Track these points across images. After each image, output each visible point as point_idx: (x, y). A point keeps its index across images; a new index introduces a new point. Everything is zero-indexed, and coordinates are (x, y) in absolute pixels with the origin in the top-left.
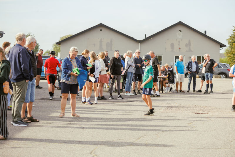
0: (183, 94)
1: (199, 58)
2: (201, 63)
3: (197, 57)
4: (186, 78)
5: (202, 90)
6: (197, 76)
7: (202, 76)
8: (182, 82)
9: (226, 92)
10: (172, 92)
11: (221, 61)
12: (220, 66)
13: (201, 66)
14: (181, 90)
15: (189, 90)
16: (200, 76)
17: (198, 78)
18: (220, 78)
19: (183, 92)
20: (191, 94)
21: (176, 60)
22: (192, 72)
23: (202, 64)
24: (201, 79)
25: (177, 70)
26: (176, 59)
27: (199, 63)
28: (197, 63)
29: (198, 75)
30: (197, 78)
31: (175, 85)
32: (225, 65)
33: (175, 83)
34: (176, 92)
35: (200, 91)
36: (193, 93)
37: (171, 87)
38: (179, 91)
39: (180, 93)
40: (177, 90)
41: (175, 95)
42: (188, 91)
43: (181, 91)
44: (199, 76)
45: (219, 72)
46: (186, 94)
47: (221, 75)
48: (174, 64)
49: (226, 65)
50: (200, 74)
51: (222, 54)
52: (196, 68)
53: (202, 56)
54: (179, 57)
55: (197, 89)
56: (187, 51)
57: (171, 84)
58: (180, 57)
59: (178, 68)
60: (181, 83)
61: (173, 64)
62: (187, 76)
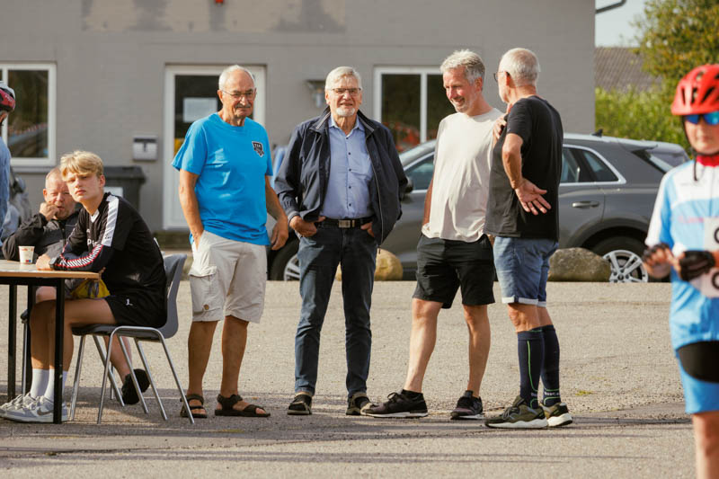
0: (254, 433)
1: (400, 91)
2: (417, 142)
3: (386, 78)
4: (280, 278)
5: (428, 394)
6: (383, 258)
7: (421, 264)
8: (245, 323)
9: (655, 415)
10: (144, 415)
11: (606, 122)
12: (596, 167)
13: (424, 168)
14: (236, 398)
15: (311, 388)
16: (412, 257)
17: (392, 278)
18: (602, 277)
19: (251, 412)
20: (328, 429)
21: (179, 109)
22: (332, 222)
23: (425, 146)
24: (414, 285)
25: (199, 207)
26: (188, 102)
27: (404, 135)
28: (381, 142)
29: (394, 251)
30: (376, 284)
31: (178, 345)
32: (642, 154)
33: (171, 333)
34: (184, 414)
35: (410, 403)
36: (346, 426)
37: (136, 364)
38: (212, 405)
39: (223, 419)
40: (195, 394)
41: (172, 441)
42: (301, 407)
43: (230, 405)
44: (405, 265)
45: (592, 217)
46: (281, 433)
47: (612, 255)
48: (160, 151)
49: (661, 154)
50: (410, 247)
51: (617, 50)
52: (370, 184)
53: (434, 71)
54: (222, 81)
55: (382, 384)
56: (283, 27)
57: (139, 337)
58: (228, 81)
59: (207, 190)
60: (236, 328)
61: (152, 147)
62: (290, 265)
